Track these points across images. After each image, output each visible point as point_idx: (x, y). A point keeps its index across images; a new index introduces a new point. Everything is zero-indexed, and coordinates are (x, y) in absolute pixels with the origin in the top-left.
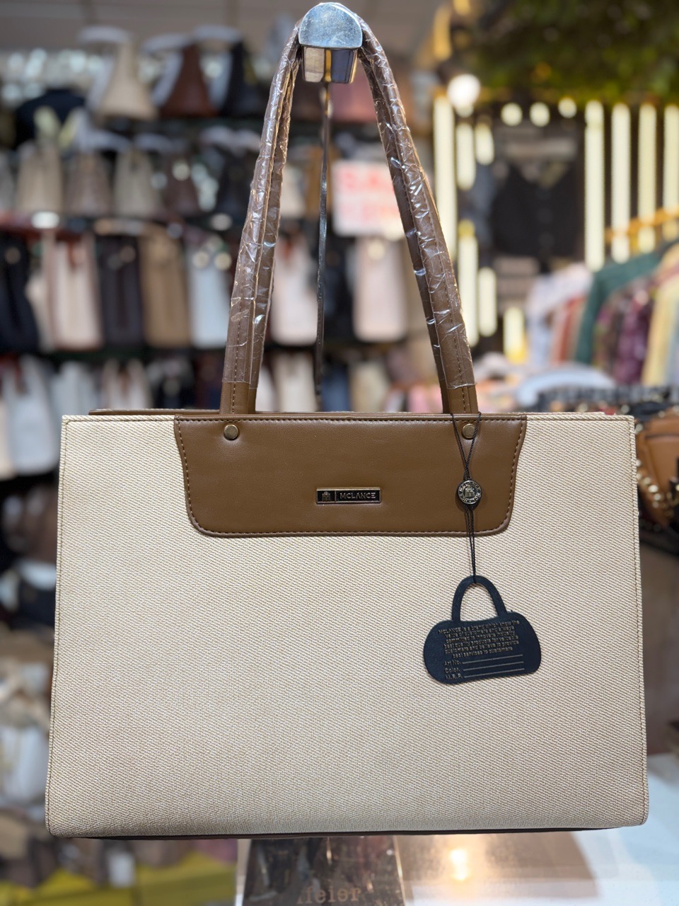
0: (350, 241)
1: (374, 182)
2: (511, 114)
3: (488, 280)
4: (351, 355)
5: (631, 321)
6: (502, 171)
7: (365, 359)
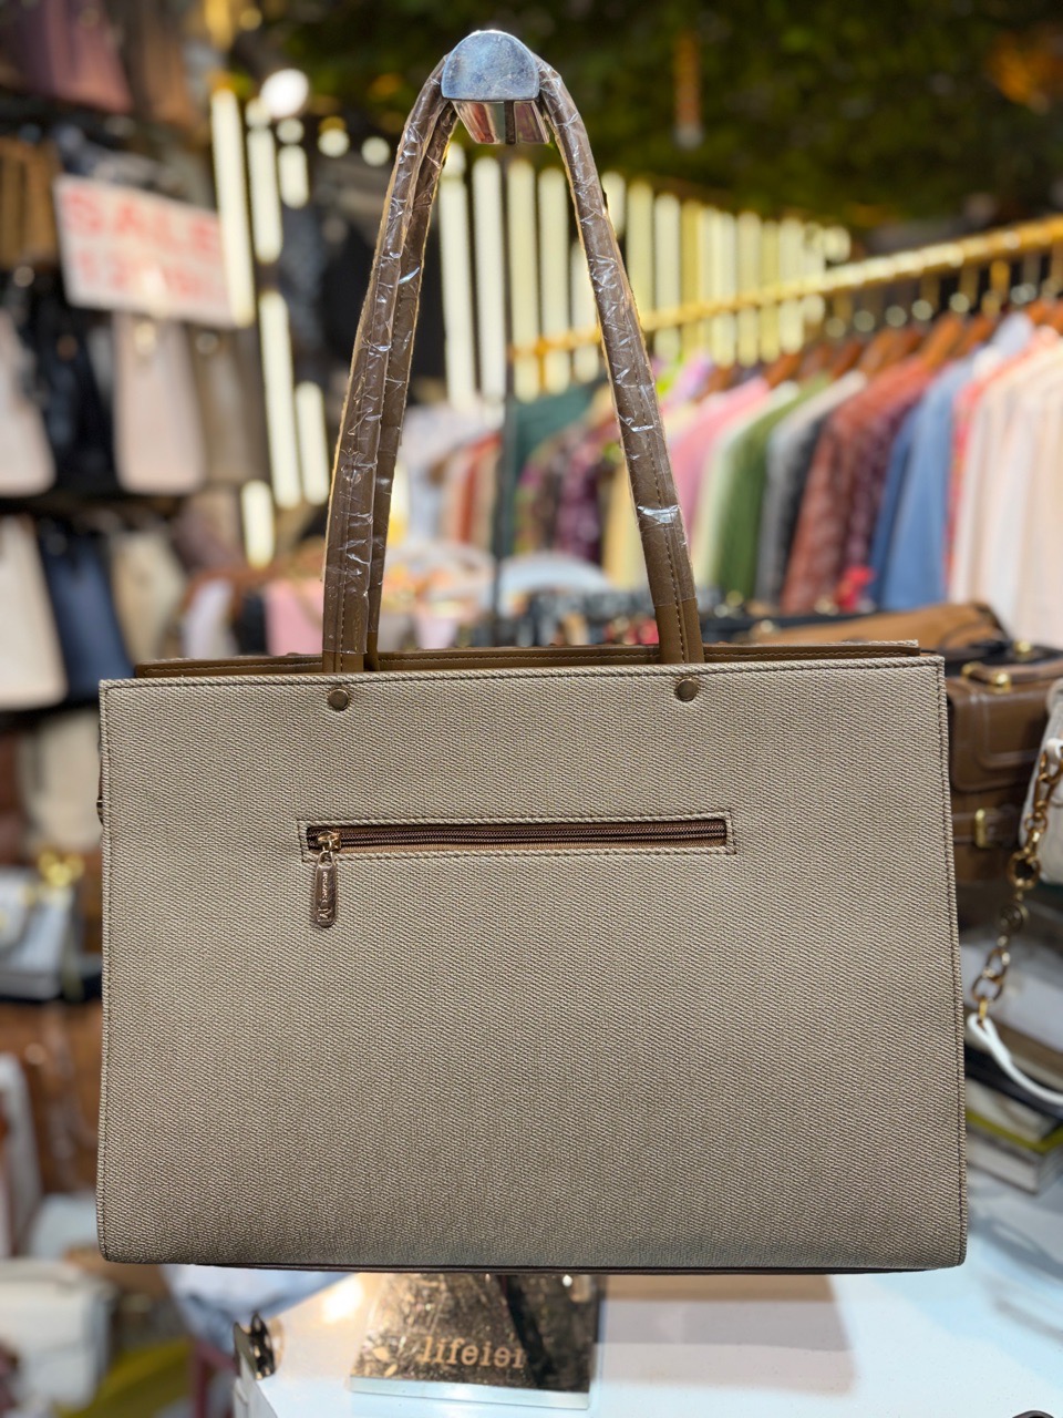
0: (98, 318)
1: (127, 220)
2: (334, 141)
3: (311, 398)
4: (106, 520)
5: (573, 485)
6: (335, 231)
7: (131, 527)
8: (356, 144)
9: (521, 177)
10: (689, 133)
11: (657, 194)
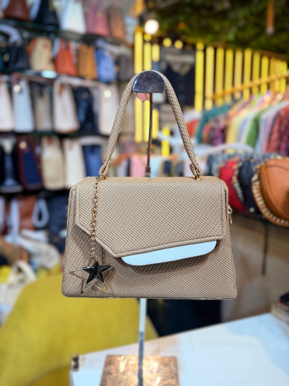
2: (167, 42)
6: (164, 66)
8: (173, 42)
9: (220, 53)
10: (270, 29)
11: (261, 57)
